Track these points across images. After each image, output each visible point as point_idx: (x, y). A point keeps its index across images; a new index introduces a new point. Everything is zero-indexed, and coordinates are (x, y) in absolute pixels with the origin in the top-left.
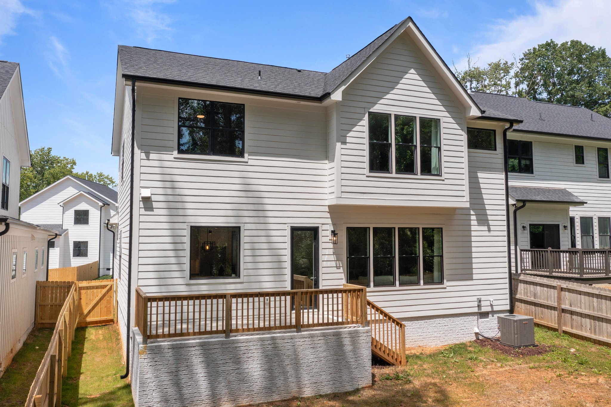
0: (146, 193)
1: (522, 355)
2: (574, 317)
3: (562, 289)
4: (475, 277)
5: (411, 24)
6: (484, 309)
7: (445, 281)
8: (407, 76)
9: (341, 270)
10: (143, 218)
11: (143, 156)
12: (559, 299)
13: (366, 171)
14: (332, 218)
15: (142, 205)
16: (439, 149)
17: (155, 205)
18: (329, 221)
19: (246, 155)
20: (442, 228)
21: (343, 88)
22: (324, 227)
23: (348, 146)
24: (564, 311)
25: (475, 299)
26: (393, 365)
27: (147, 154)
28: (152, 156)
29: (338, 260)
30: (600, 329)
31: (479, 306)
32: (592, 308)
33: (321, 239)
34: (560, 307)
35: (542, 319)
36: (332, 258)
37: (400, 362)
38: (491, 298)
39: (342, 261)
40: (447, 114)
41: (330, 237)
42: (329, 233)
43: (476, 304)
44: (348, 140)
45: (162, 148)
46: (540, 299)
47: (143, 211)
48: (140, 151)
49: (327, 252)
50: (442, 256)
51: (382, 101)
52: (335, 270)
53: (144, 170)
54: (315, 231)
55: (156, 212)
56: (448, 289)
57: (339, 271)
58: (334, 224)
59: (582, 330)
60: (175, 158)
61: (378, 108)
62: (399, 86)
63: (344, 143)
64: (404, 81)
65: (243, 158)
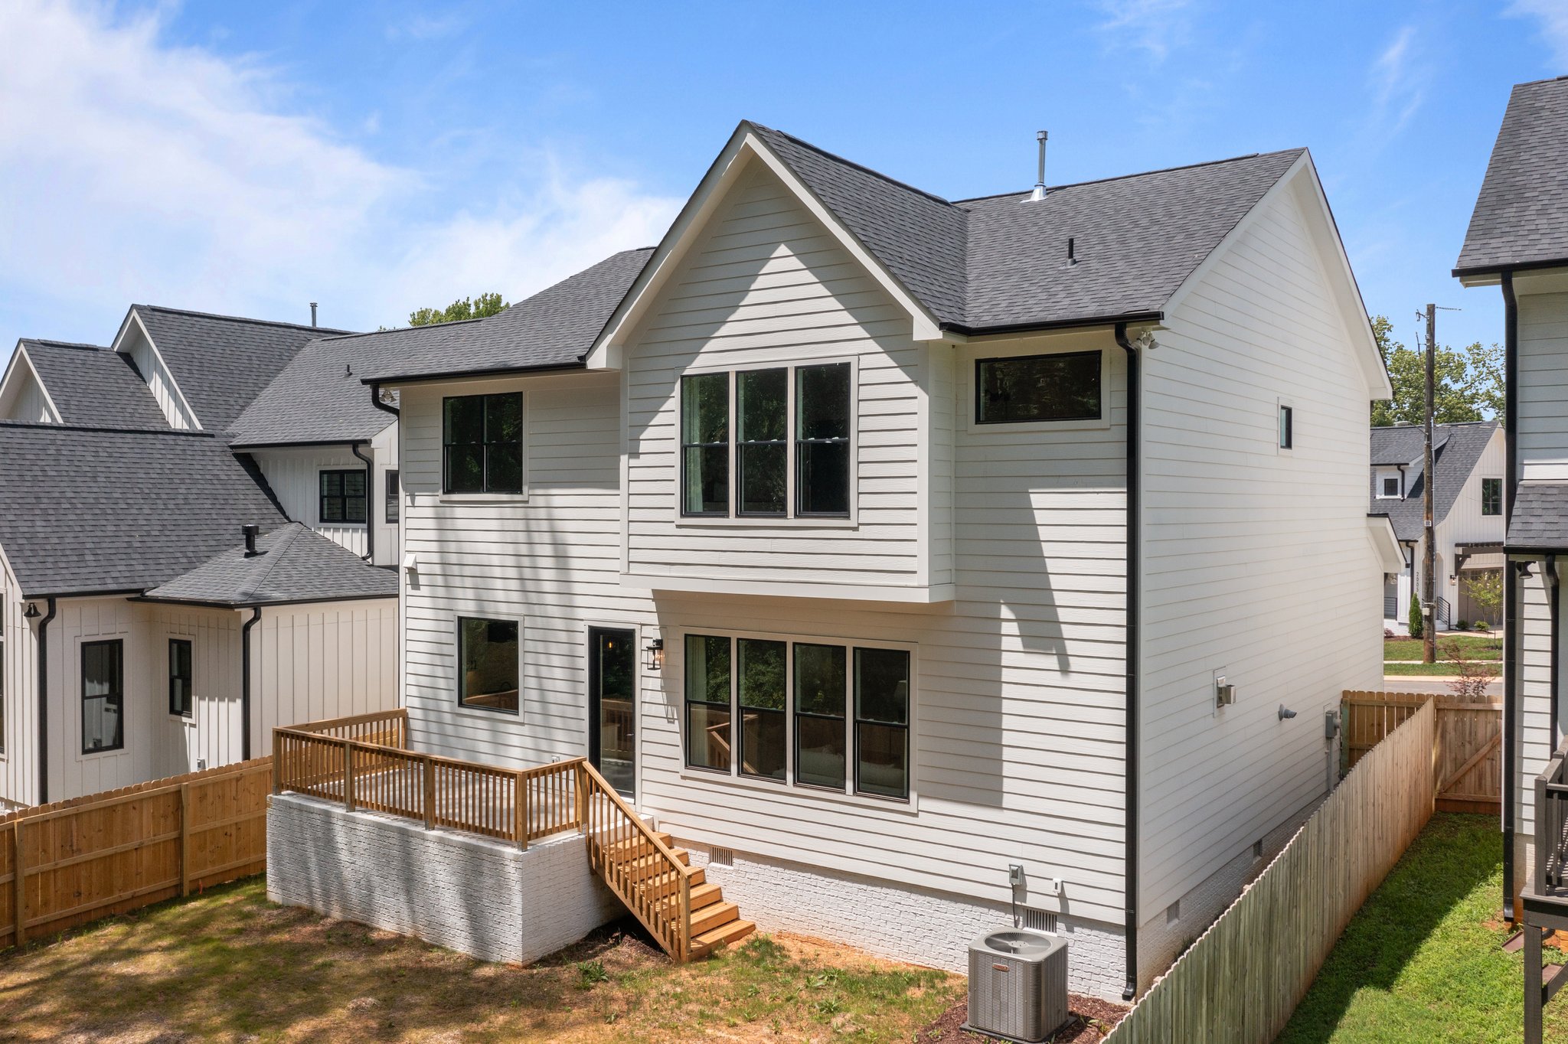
4: (1008, 801)
5: (747, 138)
7: (913, 795)
9: (676, 726)
10: (409, 601)
11: (409, 501)
13: (675, 515)
14: (659, 613)
15: (409, 581)
17: (420, 580)
19: (525, 488)
20: (908, 653)
22: (645, 632)
23: (644, 460)
25: (1005, 864)
27: (413, 497)
28: (419, 501)
29: (670, 703)
33: (640, 656)
36: (660, 697)
38: (1057, 875)
39: (676, 706)
40: (872, 345)
44: (644, 447)
45: (426, 487)
47: (410, 591)
49: (650, 684)
51: (711, 345)
52: (663, 724)
53: (409, 523)
55: (422, 591)
56: (923, 818)
57: (671, 727)
58: (663, 627)
60: (441, 502)
61: (703, 364)
62: (751, 298)
63: (635, 454)
64: (760, 282)
65: (521, 493)
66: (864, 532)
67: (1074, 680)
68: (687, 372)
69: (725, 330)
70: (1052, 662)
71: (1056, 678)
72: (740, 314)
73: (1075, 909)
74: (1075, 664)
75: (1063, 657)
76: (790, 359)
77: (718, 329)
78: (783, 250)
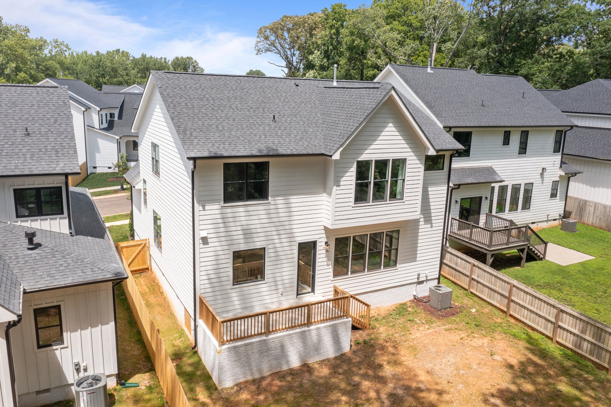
0: (204, 234)
1: (442, 317)
2: (479, 285)
3: (474, 265)
4: (418, 259)
5: (393, 92)
6: (421, 280)
7: (398, 265)
8: (387, 129)
9: (330, 266)
10: (202, 250)
11: (201, 208)
12: (471, 271)
13: (352, 204)
14: (326, 233)
15: (201, 242)
16: (404, 180)
17: (209, 240)
18: (324, 235)
19: (270, 198)
20: (399, 230)
21: (341, 149)
22: (321, 240)
23: (341, 187)
24: (473, 279)
25: (416, 273)
26: (361, 329)
27: (204, 206)
28: (207, 208)
29: (328, 260)
30: (493, 297)
31: (418, 278)
32: (490, 282)
33: (318, 248)
34: (471, 276)
35: (459, 280)
36: (325, 259)
37: (366, 327)
38: (426, 272)
39: (331, 260)
40: (412, 154)
41: (324, 246)
42: (323, 244)
43: (416, 277)
44: (342, 183)
45: (213, 201)
46: (459, 268)
47: (202, 246)
48: (198, 205)
49: (322, 256)
50: (397, 249)
51: (367, 151)
52: (326, 267)
53: (201, 218)
54: (314, 244)
55: (210, 245)
56: (399, 269)
57: (329, 267)
58: (327, 237)
59: (482, 294)
60: (222, 207)
61: (363, 157)
62: (380, 138)
63: (339, 186)
64: (383, 133)
65: (268, 200)
66: (406, 203)
67: (433, 229)
68: (359, 160)
69: (372, 147)
70: (429, 226)
71: (430, 229)
72: (377, 142)
73: (429, 278)
74: (434, 225)
75: (432, 224)
76: (390, 156)
77: (370, 147)
78: (391, 125)
